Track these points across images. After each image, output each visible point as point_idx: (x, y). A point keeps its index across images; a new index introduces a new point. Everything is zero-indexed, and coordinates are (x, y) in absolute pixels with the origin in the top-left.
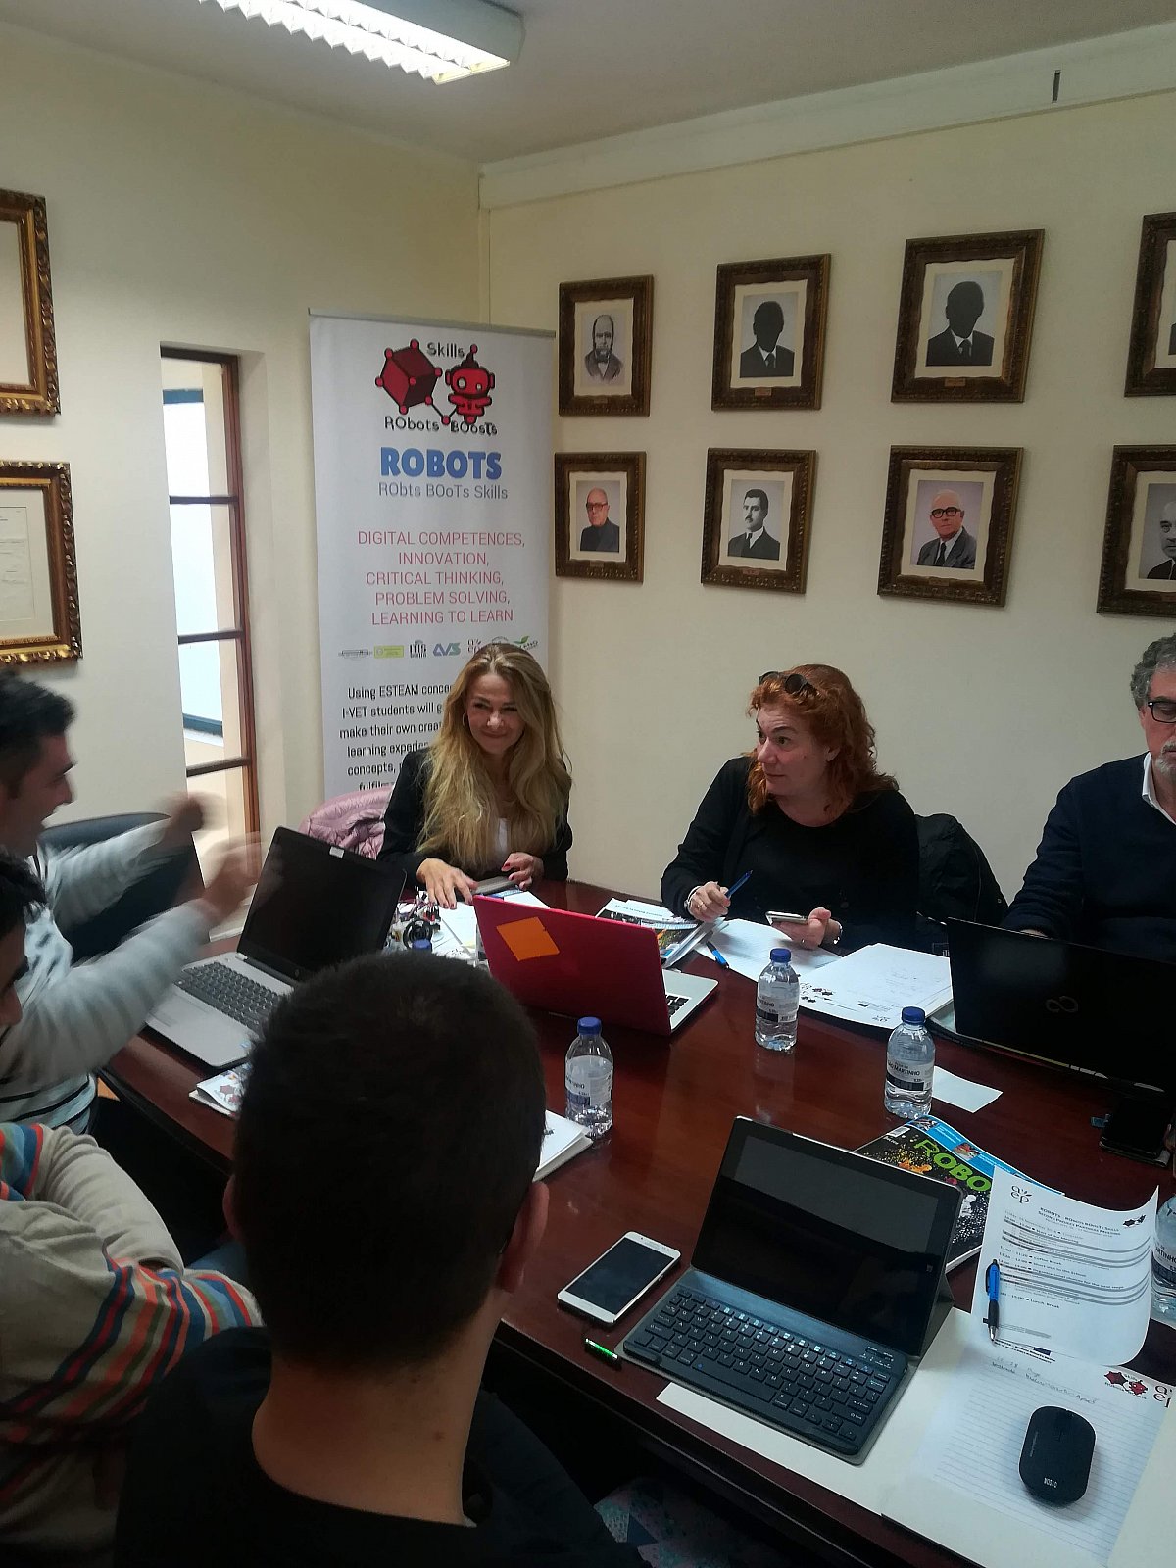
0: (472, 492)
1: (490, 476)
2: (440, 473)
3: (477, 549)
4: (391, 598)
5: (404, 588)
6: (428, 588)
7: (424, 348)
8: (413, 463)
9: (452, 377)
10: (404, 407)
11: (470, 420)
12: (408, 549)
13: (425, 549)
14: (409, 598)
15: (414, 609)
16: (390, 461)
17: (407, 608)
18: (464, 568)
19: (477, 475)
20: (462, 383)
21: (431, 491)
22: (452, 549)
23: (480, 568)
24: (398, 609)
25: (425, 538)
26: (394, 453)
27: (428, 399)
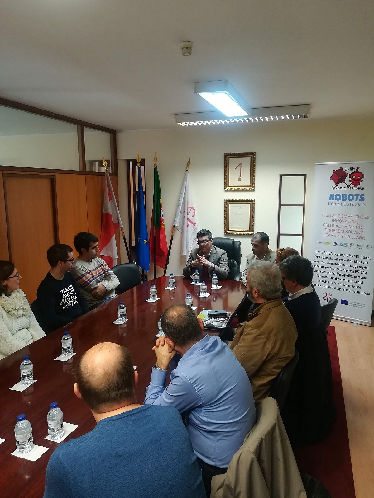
0: (355, 205)
1: (360, 200)
2: (345, 200)
3: (355, 219)
4: (329, 230)
5: (333, 228)
6: (339, 229)
7: (344, 169)
8: (338, 197)
9: (351, 176)
10: (337, 184)
11: (355, 186)
12: (335, 218)
13: (339, 219)
14: (334, 231)
15: (335, 233)
16: (332, 197)
17: (333, 233)
18: (351, 224)
19: (356, 200)
20: (354, 177)
21: (342, 204)
22: (347, 219)
23: (355, 224)
24: (330, 233)
25: (339, 216)
26: (333, 195)
27: (344, 182)
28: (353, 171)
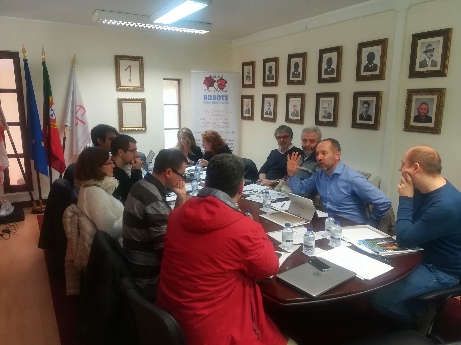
0: (222, 103)
1: (225, 100)
2: (215, 100)
3: (223, 114)
4: (205, 123)
5: (208, 121)
6: (212, 121)
7: (212, 77)
8: (210, 98)
9: (218, 82)
10: (208, 87)
11: (222, 89)
12: (208, 114)
15: (210, 125)
18: (220, 117)
19: (223, 100)
20: (220, 83)
21: (213, 103)
22: (217, 114)
23: (223, 117)
25: (212, 112)
26: (206, 96)
27: (213, 86)
28: (219, 79)
